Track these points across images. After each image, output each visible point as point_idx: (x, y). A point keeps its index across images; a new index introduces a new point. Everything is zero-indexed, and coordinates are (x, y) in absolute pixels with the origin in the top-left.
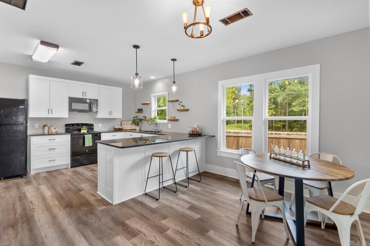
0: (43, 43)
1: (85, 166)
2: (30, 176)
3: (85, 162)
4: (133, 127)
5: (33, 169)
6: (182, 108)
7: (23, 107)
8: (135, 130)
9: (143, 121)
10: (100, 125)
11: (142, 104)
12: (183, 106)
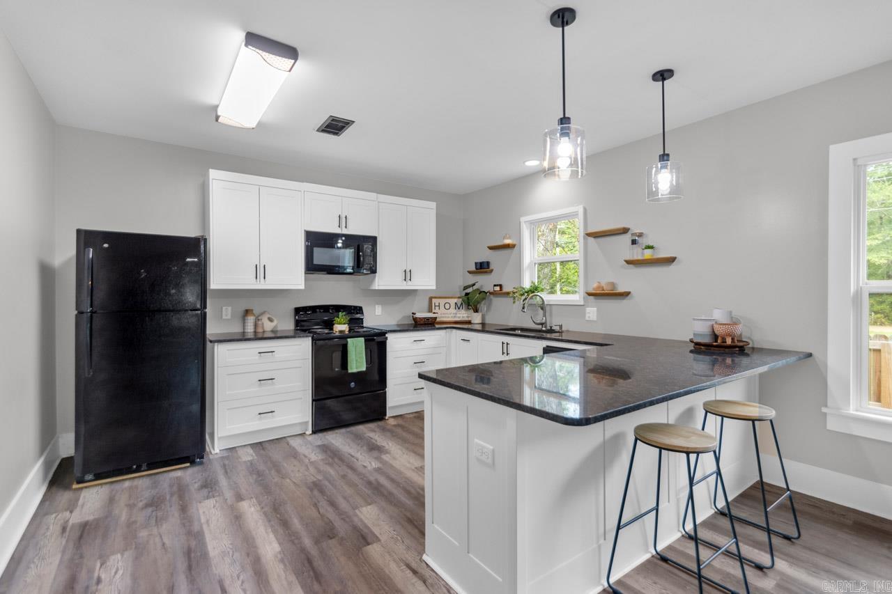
0: (253, 39)
1: (349, 429)
2: (211, 457)
3: (347, 416)
4: (463, 315)
5: (219, 438)
6: (648, 254)
7: (196, 260)
8: (469, 322)
9: (492, 297)
10: (378, 310)
11: (491, 248)
12: (652, 247)
